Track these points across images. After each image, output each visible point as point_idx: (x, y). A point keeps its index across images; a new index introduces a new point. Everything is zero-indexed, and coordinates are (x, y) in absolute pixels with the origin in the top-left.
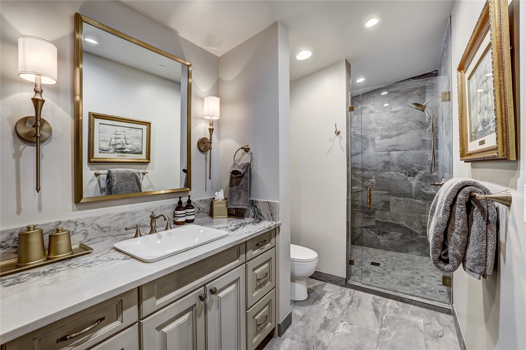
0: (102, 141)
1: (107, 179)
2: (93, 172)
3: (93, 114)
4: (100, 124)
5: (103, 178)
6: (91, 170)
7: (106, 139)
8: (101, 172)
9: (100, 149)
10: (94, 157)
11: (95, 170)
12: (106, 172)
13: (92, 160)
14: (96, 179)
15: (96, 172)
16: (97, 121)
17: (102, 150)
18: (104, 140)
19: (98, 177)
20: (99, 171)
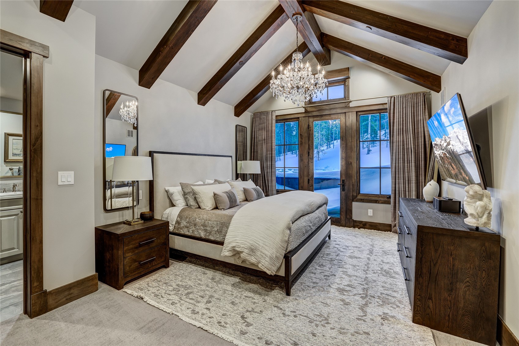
0: (15, 149)
1: (18, 172)
2: (8, 168)
3: (7, 134)
4: (13, 139)
5: (15, 172)
6: (6, 166)
7: (18, 148)
8: (14, 167)
9: (13, 154)
10: (9, 159)
11: (9, 166)
12: (18, 167)
13: (7, 161)
14: (10, 172)
15: (10, 167)
16: (11, 138)
17: (14, 155)
18: (17, 149)
19: (12, 171)
20: (13, 167)
